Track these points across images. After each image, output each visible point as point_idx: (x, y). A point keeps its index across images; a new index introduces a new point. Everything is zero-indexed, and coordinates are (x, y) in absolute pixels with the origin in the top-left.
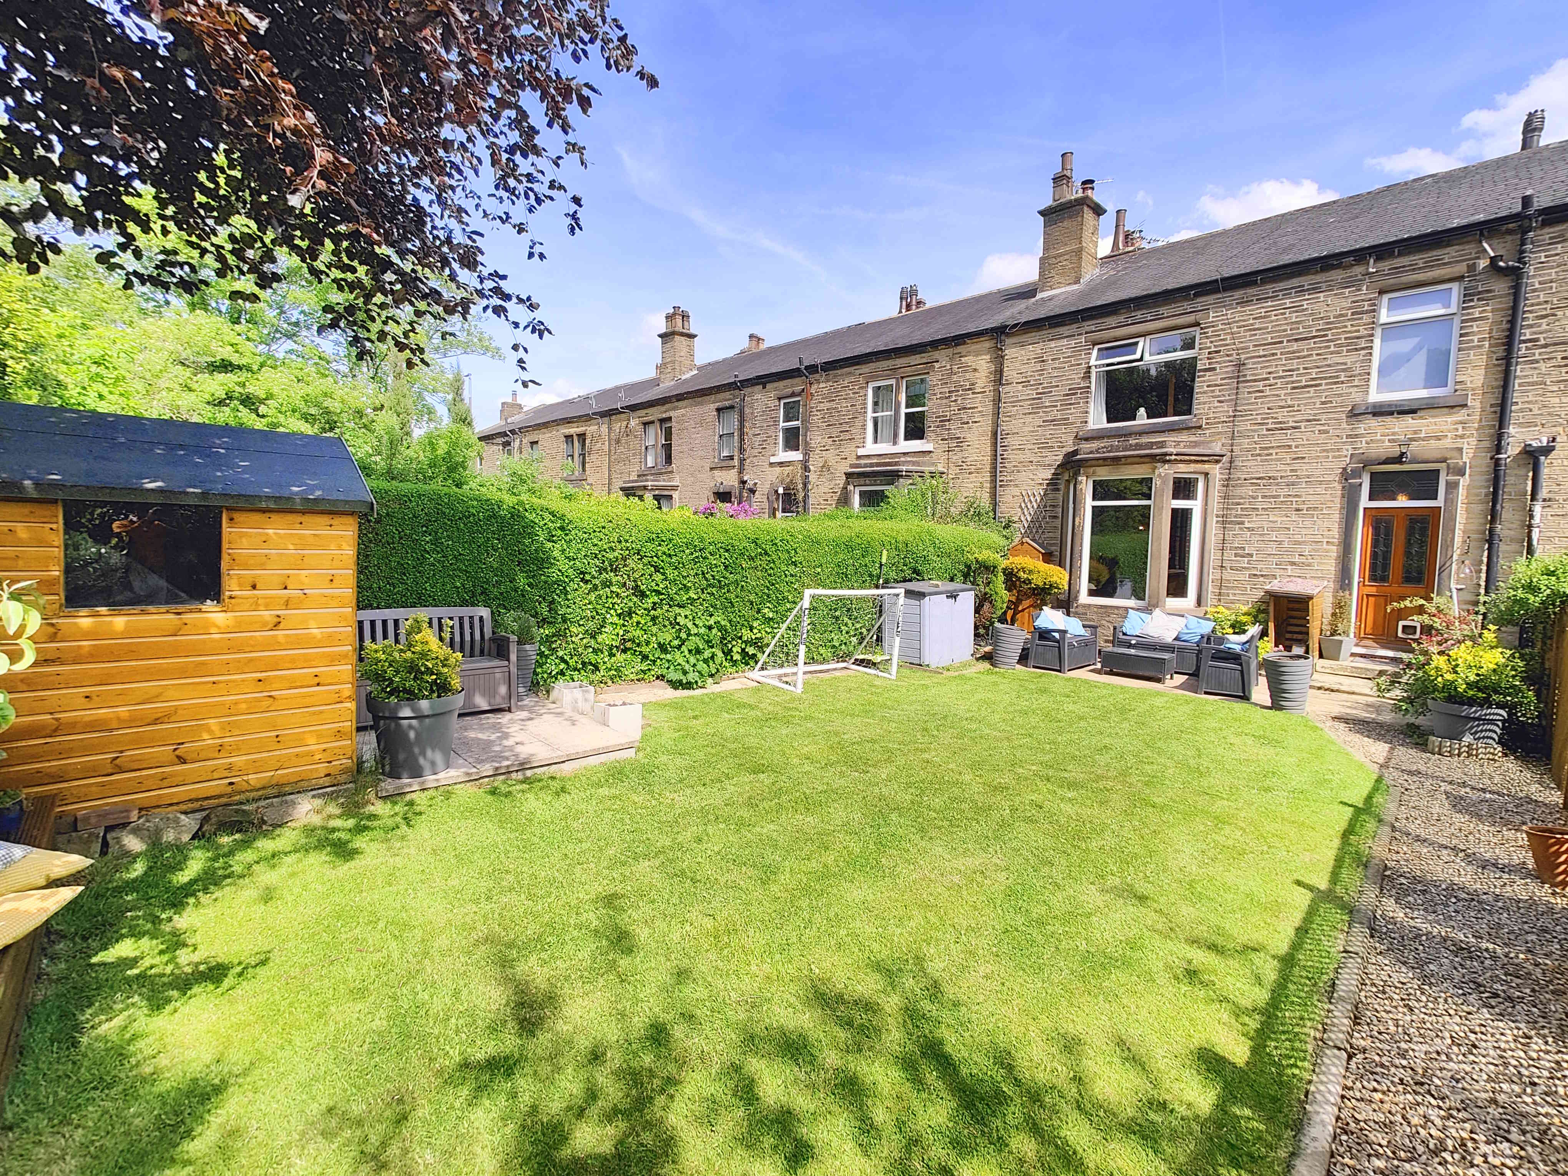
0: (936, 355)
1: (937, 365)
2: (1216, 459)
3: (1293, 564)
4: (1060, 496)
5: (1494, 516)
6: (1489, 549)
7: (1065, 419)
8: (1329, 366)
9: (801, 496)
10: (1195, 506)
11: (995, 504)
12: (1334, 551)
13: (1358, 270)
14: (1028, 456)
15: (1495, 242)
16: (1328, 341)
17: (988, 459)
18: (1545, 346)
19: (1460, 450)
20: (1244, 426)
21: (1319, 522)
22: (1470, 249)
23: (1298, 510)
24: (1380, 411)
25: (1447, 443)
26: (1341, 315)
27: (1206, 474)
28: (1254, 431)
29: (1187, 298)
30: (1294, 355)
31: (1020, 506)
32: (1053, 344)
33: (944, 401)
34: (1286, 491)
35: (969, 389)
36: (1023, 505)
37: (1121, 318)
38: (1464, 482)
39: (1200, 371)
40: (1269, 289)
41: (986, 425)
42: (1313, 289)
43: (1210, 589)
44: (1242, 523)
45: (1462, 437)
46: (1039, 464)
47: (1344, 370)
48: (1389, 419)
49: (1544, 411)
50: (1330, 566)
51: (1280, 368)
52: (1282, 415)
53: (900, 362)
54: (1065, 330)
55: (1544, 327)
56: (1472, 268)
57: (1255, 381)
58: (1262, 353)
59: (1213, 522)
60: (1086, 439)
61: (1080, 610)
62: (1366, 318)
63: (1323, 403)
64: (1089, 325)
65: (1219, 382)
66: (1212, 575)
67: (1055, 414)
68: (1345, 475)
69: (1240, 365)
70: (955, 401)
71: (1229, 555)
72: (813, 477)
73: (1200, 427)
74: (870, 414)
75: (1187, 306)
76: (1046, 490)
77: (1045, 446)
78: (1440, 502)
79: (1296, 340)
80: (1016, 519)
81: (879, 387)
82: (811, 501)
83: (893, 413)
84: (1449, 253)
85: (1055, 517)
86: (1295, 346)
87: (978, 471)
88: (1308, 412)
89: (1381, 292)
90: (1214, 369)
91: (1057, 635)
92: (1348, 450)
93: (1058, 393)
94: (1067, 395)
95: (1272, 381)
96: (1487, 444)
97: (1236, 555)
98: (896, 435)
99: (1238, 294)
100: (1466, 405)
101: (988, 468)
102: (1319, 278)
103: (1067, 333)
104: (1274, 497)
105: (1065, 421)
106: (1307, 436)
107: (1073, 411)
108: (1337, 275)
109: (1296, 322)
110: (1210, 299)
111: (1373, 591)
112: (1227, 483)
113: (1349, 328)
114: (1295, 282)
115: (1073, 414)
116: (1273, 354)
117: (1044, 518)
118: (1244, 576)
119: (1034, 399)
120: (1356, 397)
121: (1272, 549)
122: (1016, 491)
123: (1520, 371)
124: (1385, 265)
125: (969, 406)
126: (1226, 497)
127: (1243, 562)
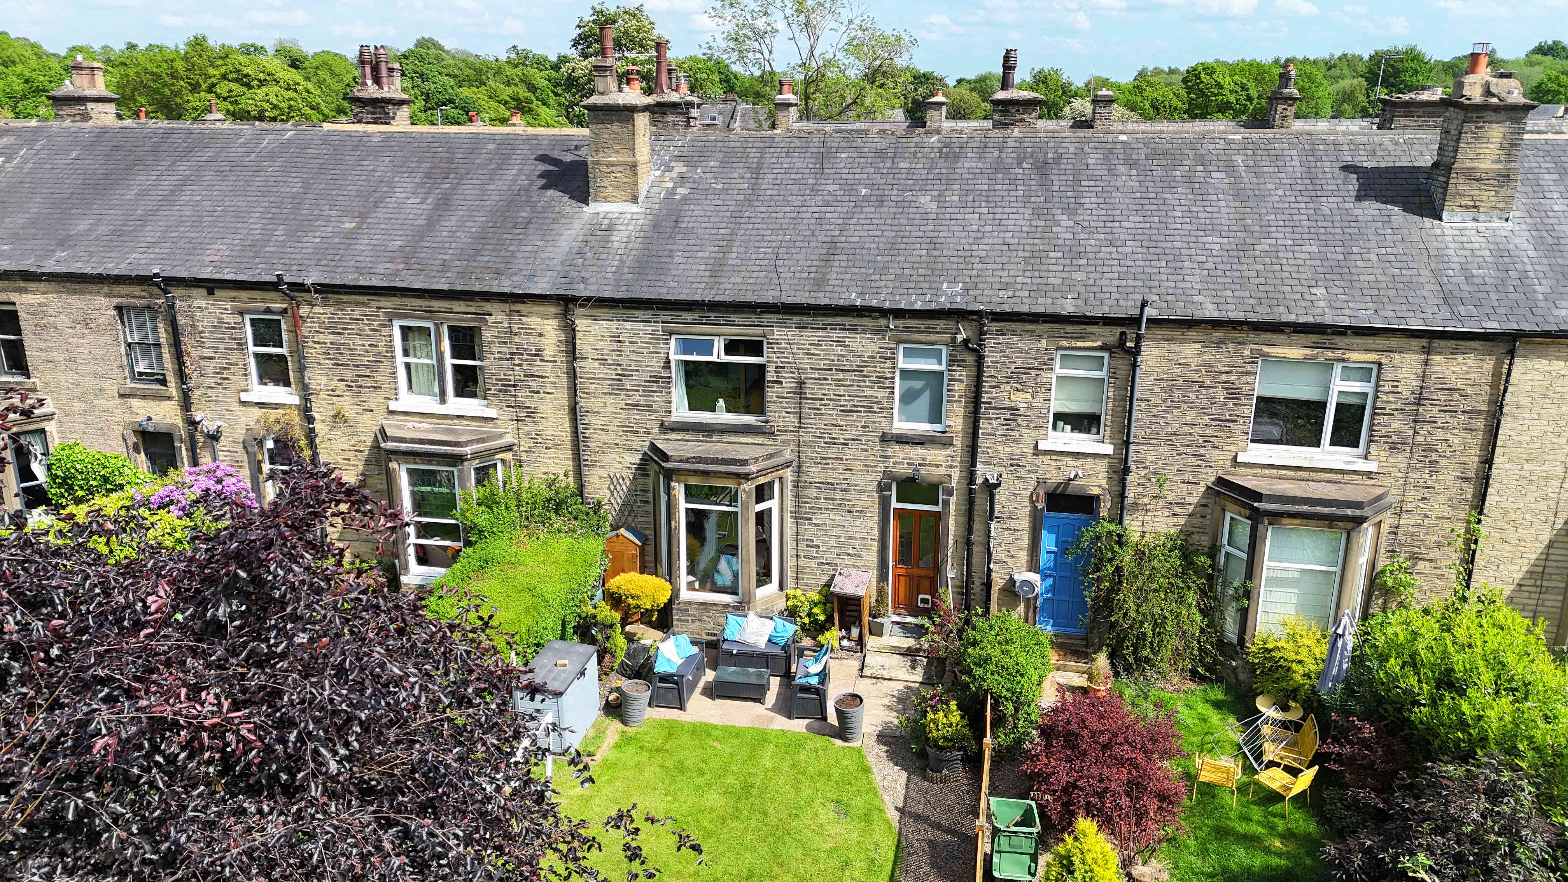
0: (488, 307)
1: (490, 319)
2: (787, 465)
3: (849, 554)
4: (650, 481)
5: (970, 530)
6: (968, 550)
7: (648, 406)
8: (866, 397)
9: (306, 454)
10: (773, 504)
11: (581, 487)
12: (876, 546)
13: (883, 322)
14: (612, 438)
15: (966, 324)
16: (865, 376)
17: (566, 435)
18: (995, 409)
19: (950, 476)
20: (807, 437)
21: (865, 523)
22: (951, 324)
23: (850, 511)
24: (902, 440)
25: (942, 470)
26: (872, 357)
27: (781, 478)
28: (816, 442)
30: (840, 383)
31: (609, 488)
32: (628, 325)
33: (505, 363)
34: (839, 496)
35: (535, 355)
36: (612, 487)
38: (953, 500)
40: (821, 321)
41: (562, 397)
42: (853, 330)
43: (790, 574)
44: (810, 519)
45: (951, 467)
46: (626, 448)
47: (876, 402)
48: (907, 447)
49: (995, 455)
50: (873, 557)
51: (832, 392)
52: (835, 432)
53: (437, 304)
54: (640, 314)
55: (994, 395)
56: (954, 339)
57: (813, 399)
58: (817, 376)
59: (788, 516)
60: (672, 430)
61: (682, 606)
62: (889, 363)
63: (863, 427)
64: (664, 315)
65: (785, 395)
66: (790, 562)
67: (637, 398)
68: (882, 488)
69: (801, 383)
70: (519, 365)
71: (802, 545)
72: (320, 427)
73: (773, 433)
74: (400, 359)
75: (754, 319)
76: (635, 474)
77: (629, 430)
78: (940, 508)
79: (842, 371)
80: (605, 501)
81: (409, 328)
83: (434, 362)
84: (940, 324)
85: (647, 502)
86: (841, 375)
87: (557, 447)
88: (853, 433)
89: (899, 342)
90: (781, 383)
92: (881, 468)
93: (640, 378)
94: (649, 382)
95: (826, 402)
96: (964, 474)
97: (807, 546)
98: (443, 393)
99: (796, 319)
100: (952, 444)
101: (568, 445)
102: (856, 321)
103: (642, 318)
104: (833, 499)
105: (648, 408)
106: (852, 452)
107: (655, 399)
108: (868, 322)
109: (842, 356)
110: (774, 317)
111: (902, 572)
112: (797, 484)
113: (878, 369)
114: (838, 320)
115: (657, 400)
116: (826, 379)
117: (635, 502)
118: (813, 564)
119: (614, 380)
120: (885, 426)
121: (832, 542)
122: (602, 472)
123: (982, 423)
124: (901, 323)
125: (537, 374)
126: (797, 496)
127: (813, 552)
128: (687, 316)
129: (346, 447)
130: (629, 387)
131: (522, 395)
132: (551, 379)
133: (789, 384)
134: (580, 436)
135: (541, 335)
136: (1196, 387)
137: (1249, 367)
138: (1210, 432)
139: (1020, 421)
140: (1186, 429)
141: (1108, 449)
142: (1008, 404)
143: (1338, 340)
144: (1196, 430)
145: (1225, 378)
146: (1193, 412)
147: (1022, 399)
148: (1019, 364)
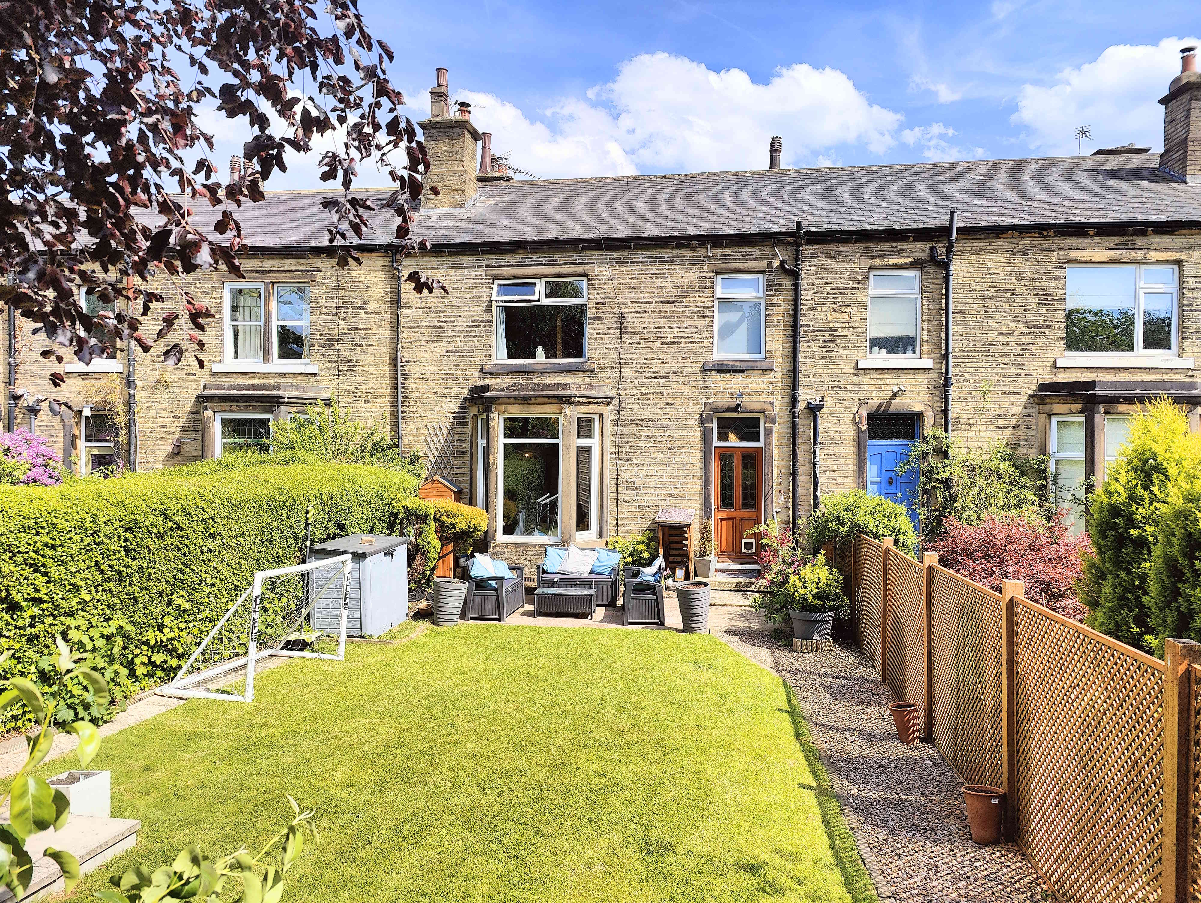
0: (318, 263)
1: (319, 275)
2: (607, 401)
3: (670, 495)
4: (467, 430)
5: (794, 456)
6: (794, 480)
7: (469, 351)
8: (686, 327)
9: (122, 420)
10: (593, 443)
11: (397, 437)
12: (698, 484)
13: (701, 252)
14: (432, 387)
15: (782, 249)
16: (684, 307)
17: (386, 387)
18: (813, 331)
19: (772, 403)
20: (627, 372)
21: (687, 460)
22: (767, 250)
23: (671, 449)
24: (723, 369)
25: (764, 397)
26: (692, 287)
27: (601, 415)
28: (636, 378)
29: (576, 250)
30: (661, 315)
31: (426, 440)
32: (453, 272)
33: (331, 318)
34: (661, 432)
35: (361, 308)
36: (429, 439)
37: (519, 258)
38: (776, 428)
39: (589, 318)
40: (640, 254)
41: (384, 349)
42: (672, 261)
43: (609, 521)
44: (631, 460)
45: (772, 393)
46: (444, 396)
47: (697, 332)
48: (728, 376)
49: (816, 378)
50: (695, 496)
51: (652, 325)
52: (655, 365)
53: (269, 264)
54: (465, 260)
55: (812, 317)
56: (770, 265)
57: (634, 333)
58: (637, 310)
59: (607, 457)
60: (492, 374)
61: (497, 550)
62: (708, 292)
63: (684, 358)
64: (489, 260)
65: (606, 331)
66: (610, 508)
67: (458, 345)
68: (703, 420)
69: (621, 318)
70: (345, 319)
71: (622, 488)
72: (140, 395)
73: (593, 371)
74: (228, 323)
75: (575, 257)
76: (453, 423)
77: (449, 377)
78: (761, 443)
79: (662, 302)
80: (421, 454)
81: (240, 291)
82: (139, 426)
83: (262, 323)
84: (757, 251)
85: (464, 452)
86: (661, 307)
87: (376, 399)
88: (674, 365)
89: (717, 273)
90: (601, 319)
91: (493, 583)
92: (702, 400)
93: (462, 323)
94: (470, 327)
95: (646, 336)
96: (786, 400)
97: (628, 489)
98: (267, 352)
99: (617, 254)
100: (772, 370)
101: (387, 396)
102: (675, 252)
103: (467, 263)
104: (653, 437)
105: (469, 354)
106: (674, 384)
107: (476, 343)
108: (686, 253)
109: (662, 287)
110: (595, 254)
111: (723, 515)
112: (618, 422)
113: (697, 299)
114: (657, 253)
115: (477, 345)
116: (646, 312)
117: (452, 453)
118: (634, 507)
119: (436, 327)
120: (705, 356)
121: (654, 482)
122: (420, 424)
123: (802, 347)
124: (718, 252)
125: (361, 326)
126: (617, 436)
127: (633, 495)
128: (510, 259)
129: (164, 414)
130: (450, 334)
131: (344, 348)
132: (375, 331)
133: (610, 320)
134: (400, 386)
135: (367, 287)
136: (1008, 295)
137: (1058, 273)
138: (1026, 339)
139: (838, 341)
140: (1002, 338)
141: (928, 363)
142: (826, 325)
143: (1141, 241)
144: (1012, 338)
145: (1035, 284)
146: (1007, 321)
147: (839, 319)
148: (835, 284)
